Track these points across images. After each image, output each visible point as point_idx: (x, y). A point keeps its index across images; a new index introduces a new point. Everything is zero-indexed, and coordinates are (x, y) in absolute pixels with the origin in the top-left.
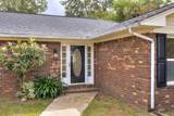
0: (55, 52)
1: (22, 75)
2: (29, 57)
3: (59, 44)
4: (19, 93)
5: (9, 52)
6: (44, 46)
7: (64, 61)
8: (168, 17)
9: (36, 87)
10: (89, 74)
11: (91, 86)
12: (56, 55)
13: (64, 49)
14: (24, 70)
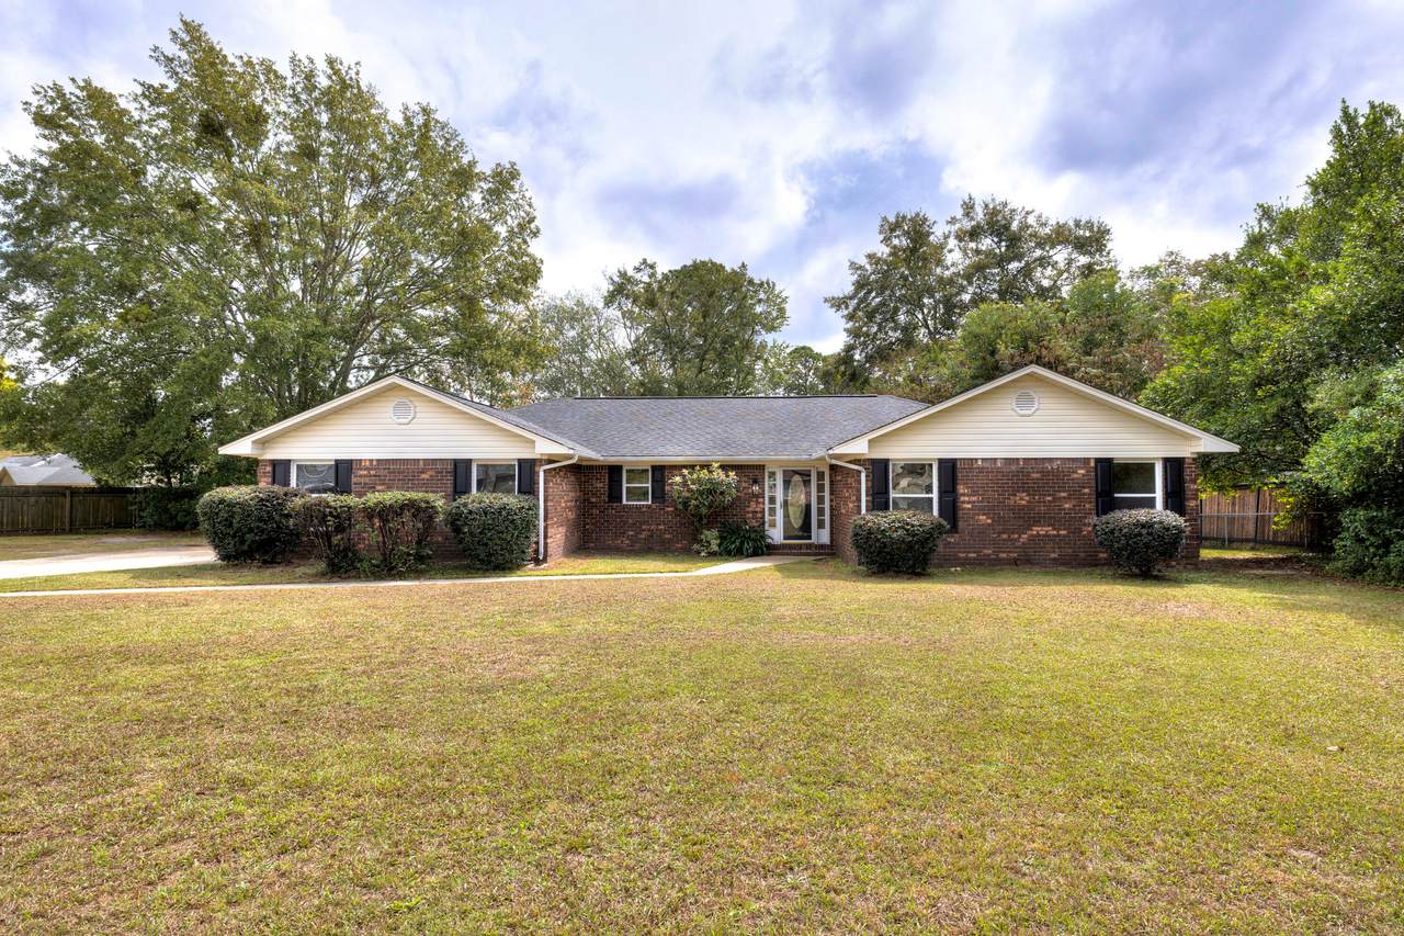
0: (755, 482)
1: (701, 519)
2: (710, 492)
3: (761, 467)
4: (696, 547)
5: (685, 484)
6: (732, 474)
7: (772, 500)
8: (870, 441)
9: (722, 538)
10: (821, 525)
11: (822, 546)
12: (756, 488)
13: (772, 475)
14: (704, 511)
